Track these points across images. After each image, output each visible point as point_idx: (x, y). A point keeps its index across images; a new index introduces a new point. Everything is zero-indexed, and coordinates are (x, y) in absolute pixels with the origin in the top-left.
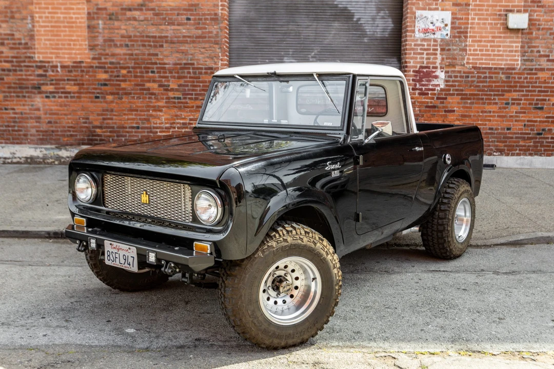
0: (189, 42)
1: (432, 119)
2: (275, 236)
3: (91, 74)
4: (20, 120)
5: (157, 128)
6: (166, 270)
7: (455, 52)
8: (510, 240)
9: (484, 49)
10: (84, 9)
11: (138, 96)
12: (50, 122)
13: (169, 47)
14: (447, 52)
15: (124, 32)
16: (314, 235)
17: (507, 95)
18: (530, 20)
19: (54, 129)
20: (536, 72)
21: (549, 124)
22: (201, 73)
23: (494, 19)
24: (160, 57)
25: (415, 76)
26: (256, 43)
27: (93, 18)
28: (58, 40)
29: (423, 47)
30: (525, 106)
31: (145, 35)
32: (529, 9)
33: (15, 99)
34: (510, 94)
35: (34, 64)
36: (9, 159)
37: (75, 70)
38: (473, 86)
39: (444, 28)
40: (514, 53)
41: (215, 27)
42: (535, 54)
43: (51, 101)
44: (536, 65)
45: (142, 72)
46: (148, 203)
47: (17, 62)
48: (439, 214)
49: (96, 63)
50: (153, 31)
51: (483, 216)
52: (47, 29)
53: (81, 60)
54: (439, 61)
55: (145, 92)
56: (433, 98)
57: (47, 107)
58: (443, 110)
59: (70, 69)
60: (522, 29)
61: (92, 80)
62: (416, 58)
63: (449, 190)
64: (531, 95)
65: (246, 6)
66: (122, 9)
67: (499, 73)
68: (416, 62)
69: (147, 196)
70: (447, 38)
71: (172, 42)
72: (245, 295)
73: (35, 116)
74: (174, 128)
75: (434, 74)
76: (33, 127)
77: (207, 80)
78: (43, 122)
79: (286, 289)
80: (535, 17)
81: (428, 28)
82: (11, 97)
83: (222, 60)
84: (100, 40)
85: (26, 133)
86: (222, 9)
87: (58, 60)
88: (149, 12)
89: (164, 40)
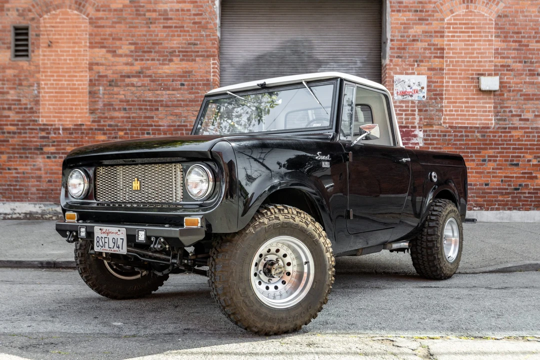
0: (182, 105)
2: (266, 213)
3: (90, 135)
4: (22, 179)
6: (156, 246)
7: (432, 113)
8: (499, 267)
9: (459, 109)
10: (86, 76)
12: (49, 181)
13: (164, 110)
14: (425, 113)
15: (122, 97)
16: (306, 216)
17: (483, 153)
18: (501, 83)
19: (53, 187)
20: (509, 130)
21: (526, 180)
23: (467, 82)
24: (155, 119)
27: (95, 85)
28: (61, 105)
30: (501, 163)
31: (142, 99)
32: (500, 73)
33: (18, 160)
34: (486, 151)
35: (38, 127)
36: (9, 214)
37: (75, 133)
38: (450, 144)
39: (421, 91)
40: (487, 113)
42: (508, 113)
43: (52, 162)
44: (509, 124)
45: (138, 134)
46: (139, 189)
47: (22, 125)
48: (427, 231)
49: (95, 126)
50: (149, 96)
51: (469, 252)
52: (52, 95)
53: (82, 123)
54: (417, 121)
57: (48, 167)
59: (71, 132)
60: (495, 91)
61: (91, 141)
63: (436, 208)
64: (507, 153)
65: (236, 74)
66: (122, 76)
67: (474, 132)
69: (139, 182)
70: (424, 99)
71: (167, 106)
72: (236, 272)
73: (36, 175)
75: (413, 133)
76: (33, 186)
78: (44, 181)
79: (278, 271)
80: (506, 80)
81: (406, 91)
82: (14, 157)
84: (100, 105)
85: (27, 191)
86: (214, 76)
87: (60, 123)
88: (146, 79)
89: (159, 104)
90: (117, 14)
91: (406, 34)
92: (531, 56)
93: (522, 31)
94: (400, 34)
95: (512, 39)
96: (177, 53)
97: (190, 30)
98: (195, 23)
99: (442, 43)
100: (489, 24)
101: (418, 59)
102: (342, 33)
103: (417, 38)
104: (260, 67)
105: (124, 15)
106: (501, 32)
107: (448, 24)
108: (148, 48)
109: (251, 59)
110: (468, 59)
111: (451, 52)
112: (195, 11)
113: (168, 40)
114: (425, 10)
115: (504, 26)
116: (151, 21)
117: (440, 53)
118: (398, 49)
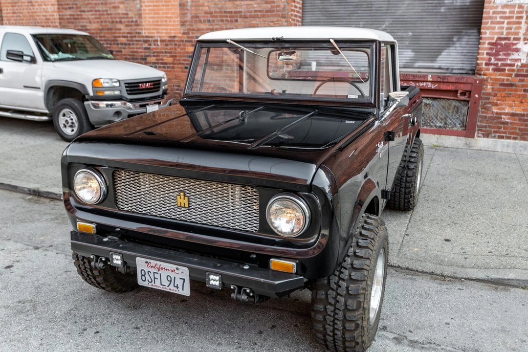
0: (259, 16)
1: (507, 98)
3: (182, 47)
13: (243, 21)
15: (206, 9)
25: (491, 49)
26: (327, 16)
28: (158, 18)
29: (504, 15)
31: (223, 10)
35: (142, 39)
37: (170, 44)
47: (130, 37)
49: (185, 38)
50: (230, 7)
52: (150, 8)
53: (175, 35)
54: (522, 31)
56: (511, 75)
58: (523, 89)
59: (167, 43)
61: (183, 52)
62: (494, 28)
68: (492, 32)
71: (246, 17)
75: (514, 47)
84: (189, 17)
87: (159, 35)
89: (239, 15)
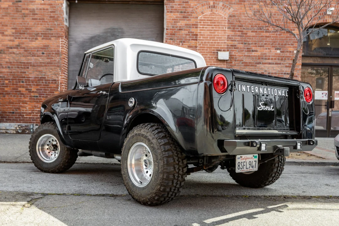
0: (43, 66)
5: (24, 113)
11: (14, 95)
13: (32, 68)
15: (8, 60)
18: (230, 55)
22: (49, 83)
23: (211, 55)
24: (27, 73)
31: (19, 61)
32: (230, 49)
41: (58, 58)
45: (16, 82)
50: (23, 60)
55: (18, 93)
60: (227, 60)
65: (78, 48)
66: (7, 48)
71: (34, 66)
74: (34, 113)
77: (53, 86)
80: (233, 54)
83: (61, 76)
86: (62, 48)
88: (21, 49)
89: (29, 65)
90: (5, 11)
91: (175, 26)
92: (248, 40)
93: (244, 25)
94: (172, 26)
95: (237, 30)
96: (40, 35)
97: (48, 21)
98: (51, 17)
99: (196, 31)
100: (224, 21)
101: (182, 41)
102: (141, 24)
103: (182, 28)
104: (92, 44)
105: (9, 11)
106: (231, 26)
107: (200, 20)
108: (23, 31)
109: (87, 39)
110: (211, 41)
111: (202, 37)
112: (51, 10)
113: (35, 27)
114: (186, 12)
115: (233, 22)
116: (25, 15)
117: (195, 37)
118: (171, 34)
